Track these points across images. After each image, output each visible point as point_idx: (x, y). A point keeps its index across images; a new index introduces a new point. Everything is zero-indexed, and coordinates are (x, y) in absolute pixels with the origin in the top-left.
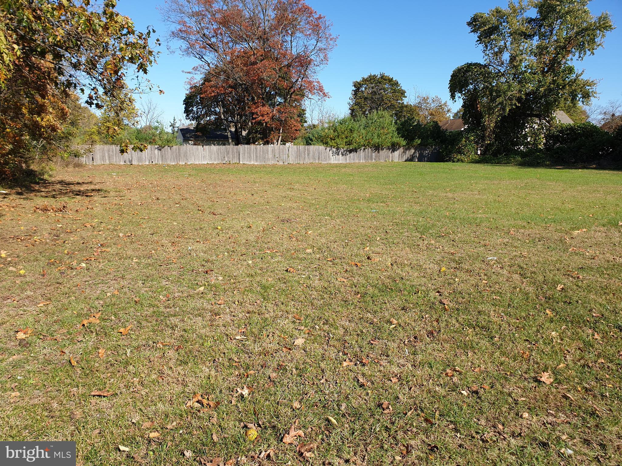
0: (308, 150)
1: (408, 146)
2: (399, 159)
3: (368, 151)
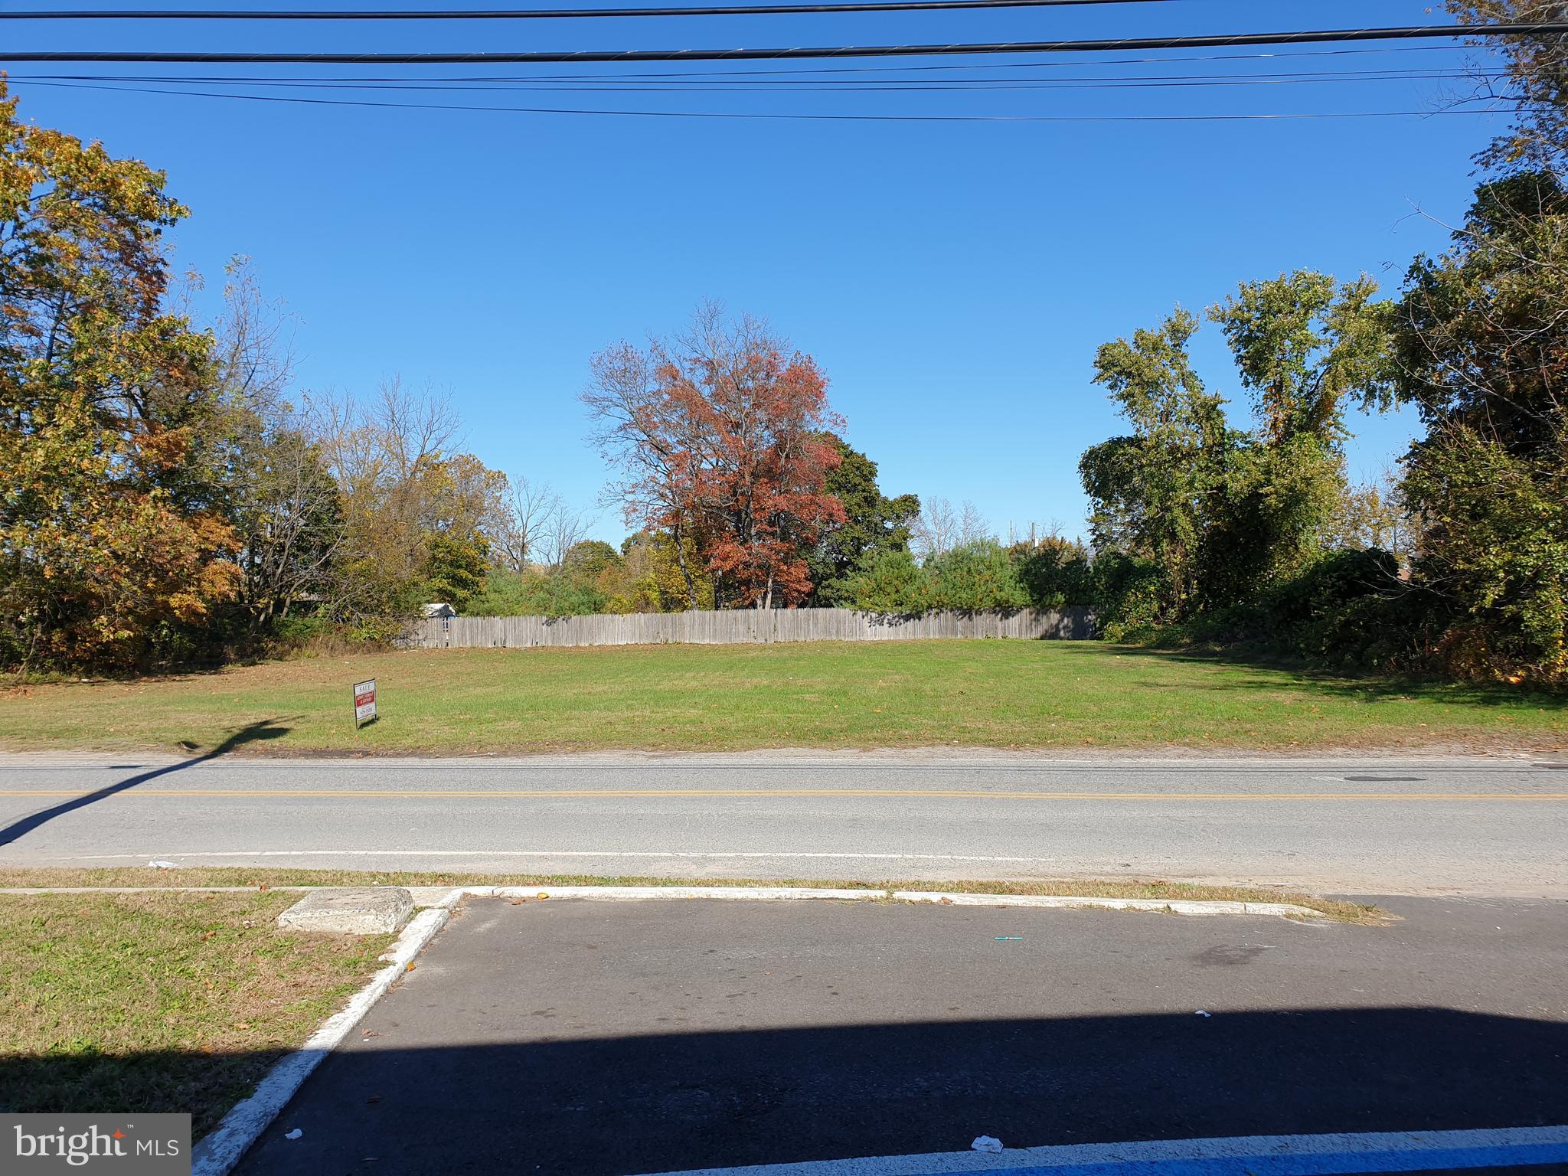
0: (815, 617)
1: (1041, 607)
2: (1020, 633)
3: (947, 616)
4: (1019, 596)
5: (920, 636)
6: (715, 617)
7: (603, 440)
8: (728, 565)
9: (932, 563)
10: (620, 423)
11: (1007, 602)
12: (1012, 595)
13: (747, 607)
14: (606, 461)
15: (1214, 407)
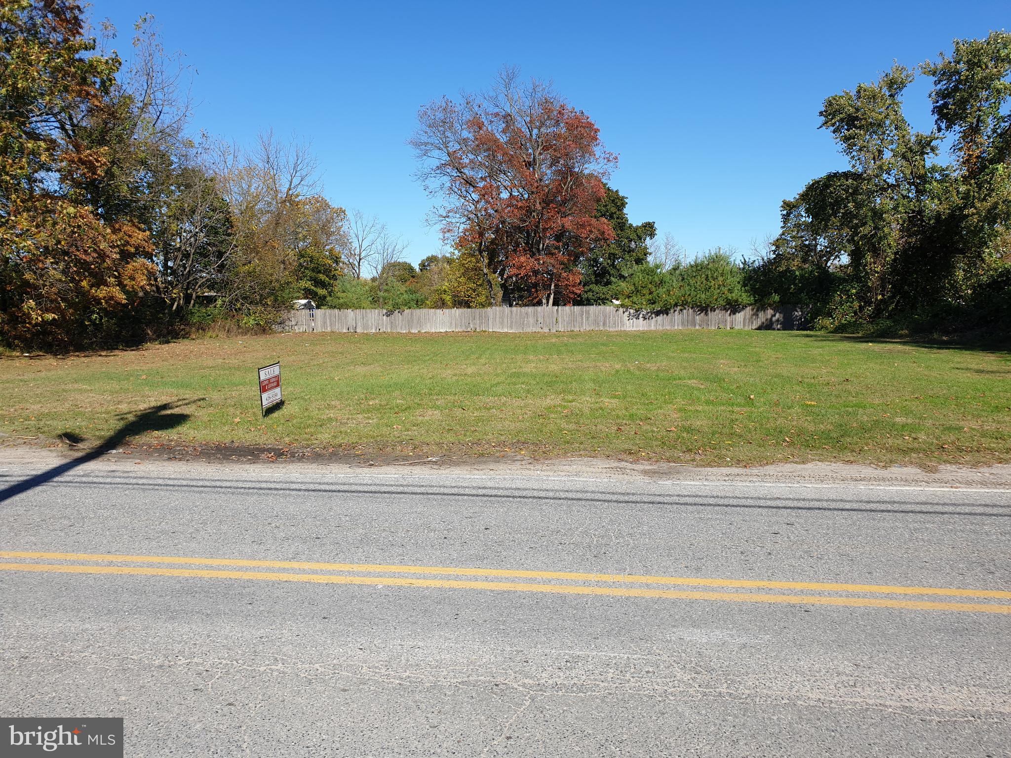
0: (588, 313)
1: (760, 305)
2: (744, 325)
3: (688, 312)
4: (745, 298)
5: (668, 328)
6: (511, 311)
7: (426, 176)
8: (523, 272)
9: (678, 272)
10: (437, 163)
11: (737, 301)
12: (740, 296)
13: (534, 305)
14: (427, 193)
15: (929, 143)
